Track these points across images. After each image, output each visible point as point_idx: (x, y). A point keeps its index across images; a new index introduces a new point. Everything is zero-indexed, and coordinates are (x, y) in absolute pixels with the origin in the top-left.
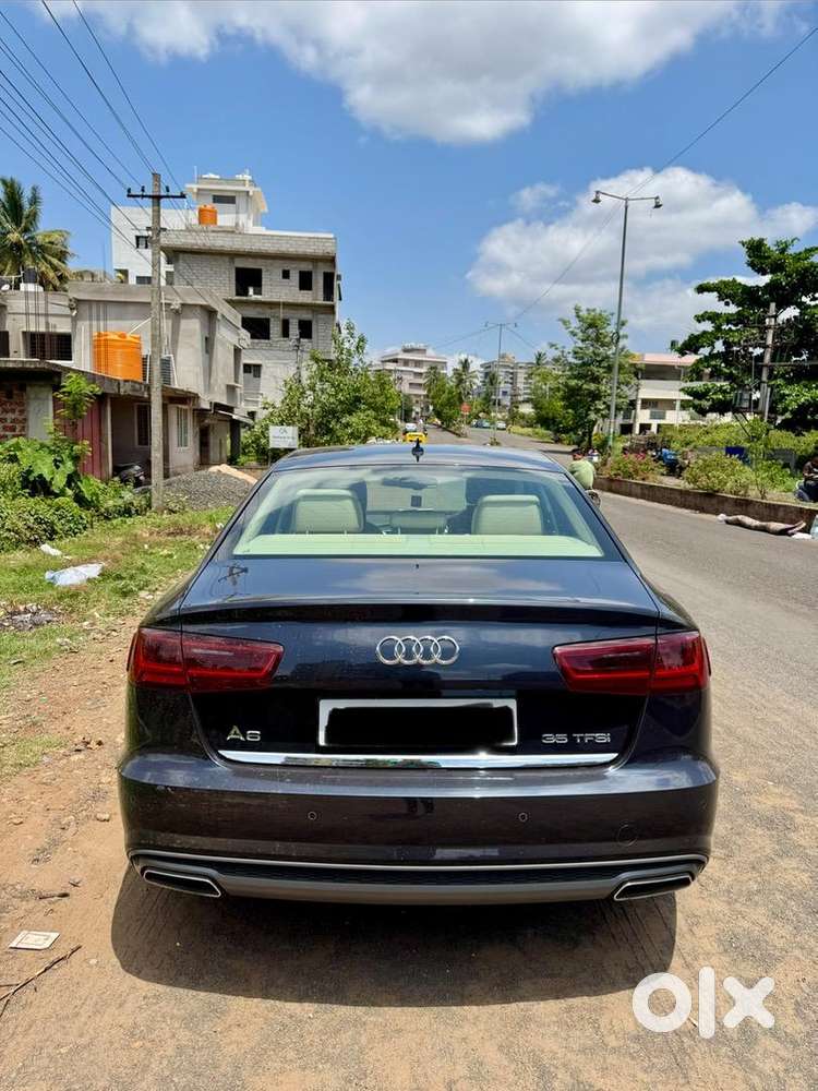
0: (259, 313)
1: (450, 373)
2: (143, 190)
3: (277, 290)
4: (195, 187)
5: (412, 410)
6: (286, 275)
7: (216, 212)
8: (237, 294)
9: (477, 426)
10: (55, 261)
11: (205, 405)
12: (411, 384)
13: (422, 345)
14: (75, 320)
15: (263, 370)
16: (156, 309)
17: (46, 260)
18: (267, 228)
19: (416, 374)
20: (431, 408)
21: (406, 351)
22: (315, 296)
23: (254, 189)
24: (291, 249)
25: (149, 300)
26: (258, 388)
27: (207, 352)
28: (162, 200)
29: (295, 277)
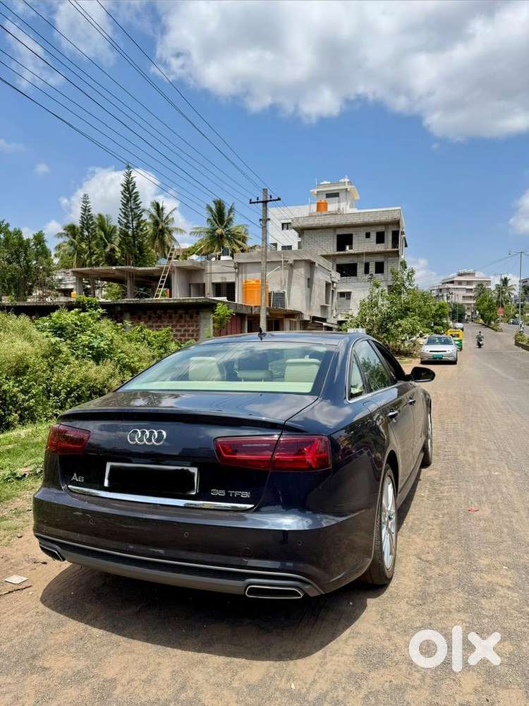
0: (351, 261)
1: (493, 287)
2: (258, 199)
3: (362, 245)
4: (315, 191)
5: (465, 314)
6: (368, 235)
7: (327, 203)
8: (338, 251)
9: (513, 323)
10: (240, 242)
11: (307, 318)
12: (464, 297)
13: (472, 270)
14: (237, 274)
15: (352, 294)
16: (264, 265)
17: (236, 243)
18: (359, 209)
19: (467, 290)
20: (478, 312)
21: (460, 275)
22: (387, 246)
23: (350, 186)
24: (371, 219)
25: (260, 261)
26: (349, 306)
27: (308, 286)
28: (268, 203)
29: (373, 237)
